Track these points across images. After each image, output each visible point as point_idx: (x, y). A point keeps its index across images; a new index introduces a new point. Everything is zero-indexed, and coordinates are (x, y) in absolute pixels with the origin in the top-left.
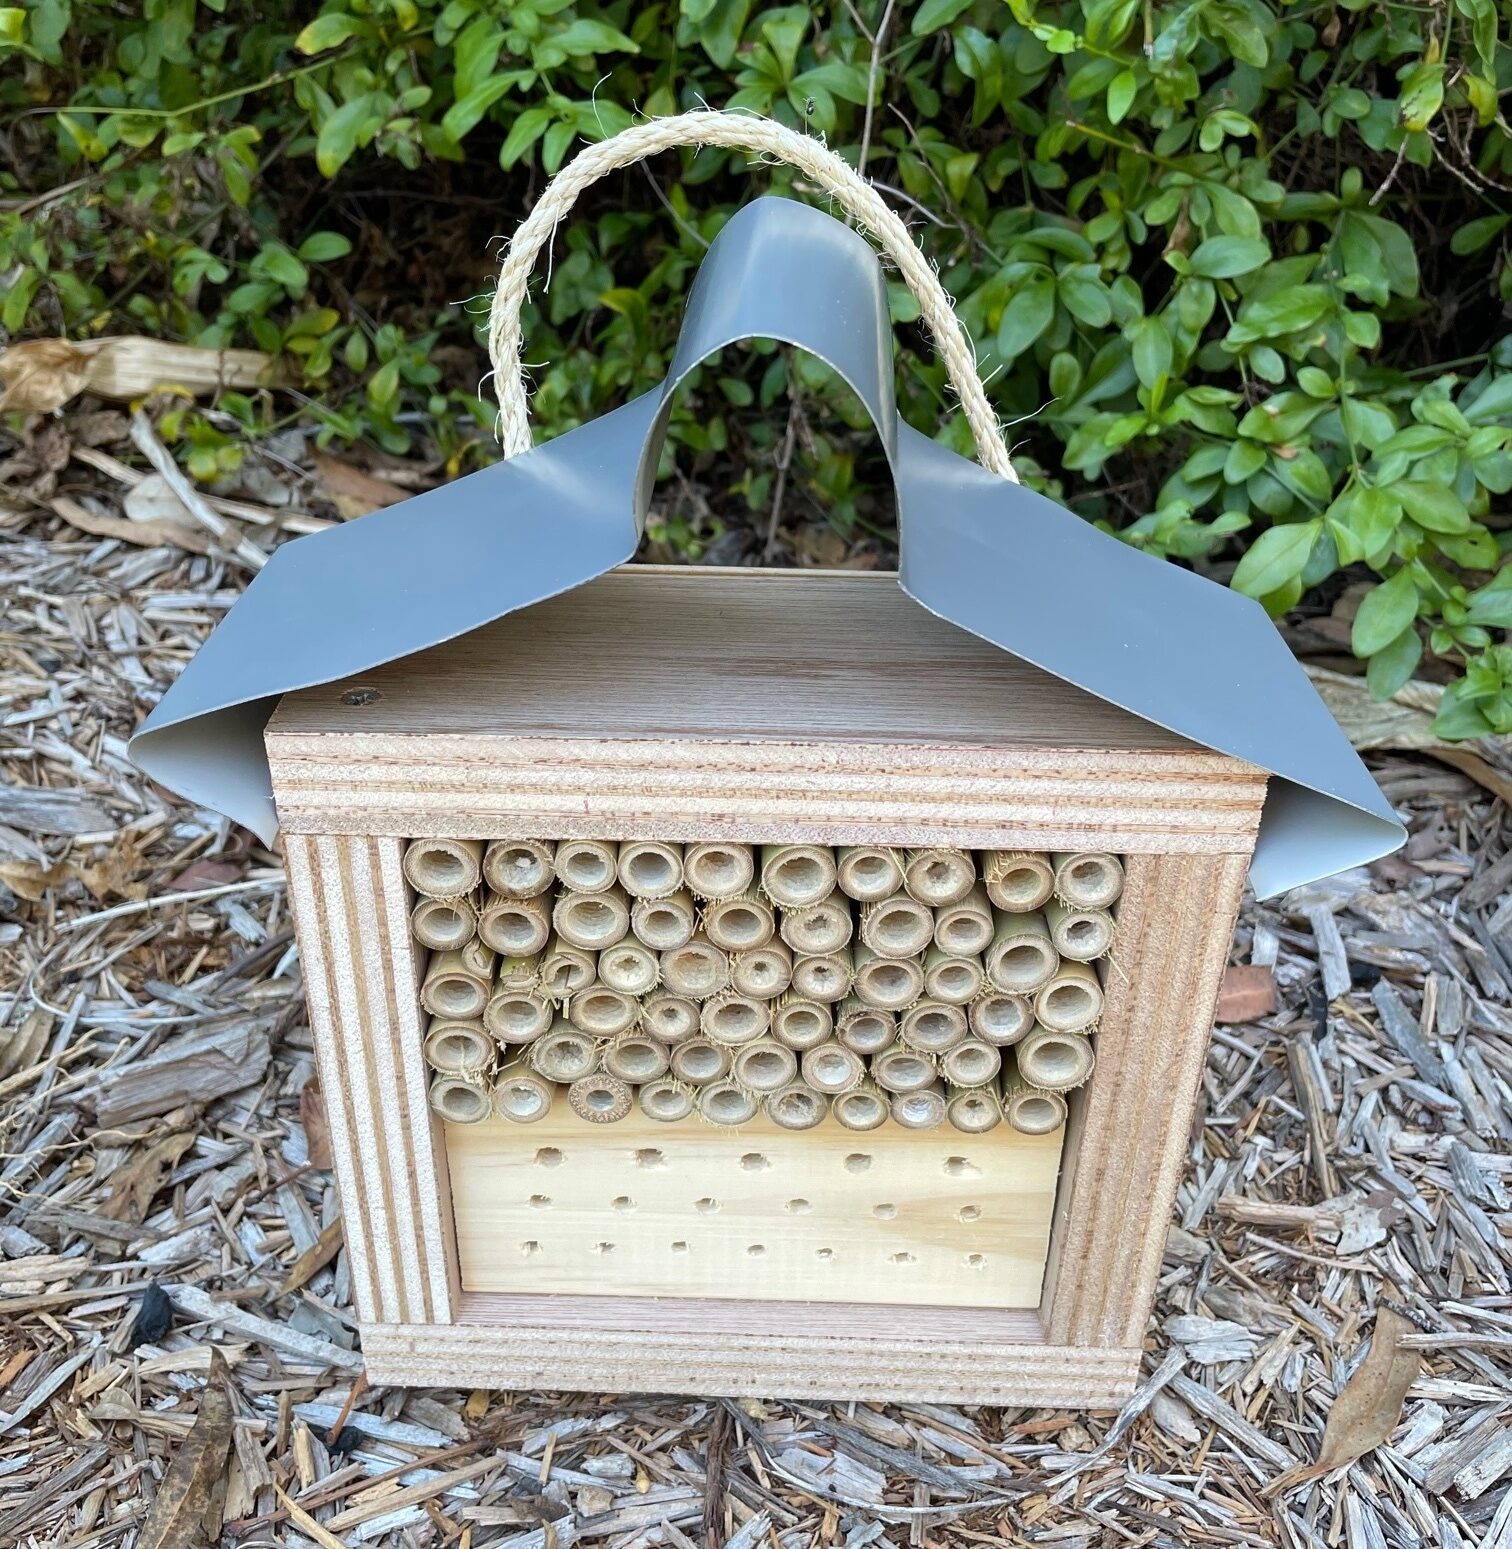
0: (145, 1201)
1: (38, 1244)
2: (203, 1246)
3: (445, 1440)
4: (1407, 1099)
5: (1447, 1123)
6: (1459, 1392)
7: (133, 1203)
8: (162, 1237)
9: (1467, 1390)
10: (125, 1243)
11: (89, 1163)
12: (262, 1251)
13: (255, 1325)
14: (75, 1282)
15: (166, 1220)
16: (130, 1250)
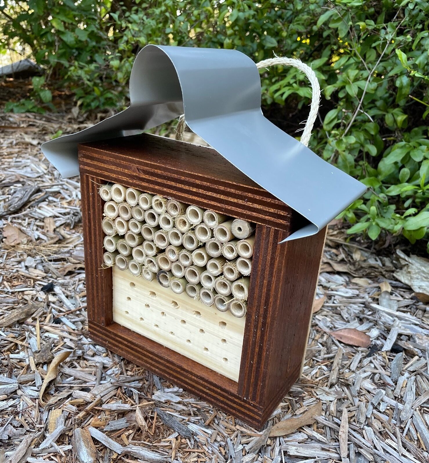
0: (67, 271)
1: (43, 270)
2: (70, 284)
3: (76, 329)
4: (380, 379)
5: (387, 388)
6: (316, 436)
7: (64, 271)
8: (64, 279)
9: (318, 436)
10: (58, 277)
11: (65, 263)
12: (80, 289)
13: (63, 297)
14: (43, 278)
15: (68, 277)
16: (58, 279)
